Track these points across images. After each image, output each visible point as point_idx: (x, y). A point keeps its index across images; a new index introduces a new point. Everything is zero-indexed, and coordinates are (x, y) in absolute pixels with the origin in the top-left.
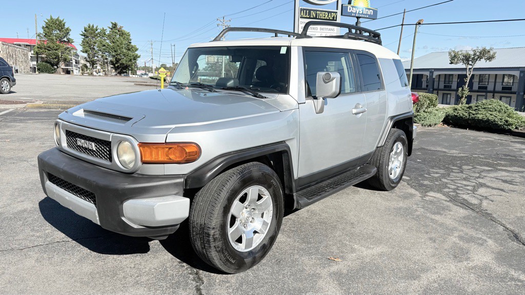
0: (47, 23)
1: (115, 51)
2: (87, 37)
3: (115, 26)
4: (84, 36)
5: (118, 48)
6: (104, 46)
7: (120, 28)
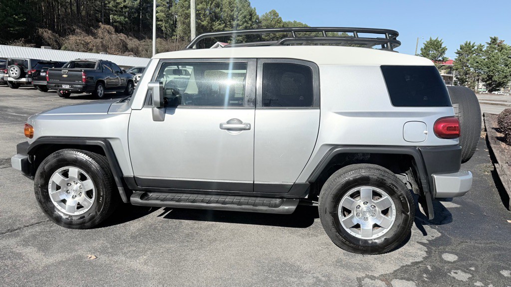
0: (425, 44)
1: (488, 68)
2: (462, 55)
3: (494, 40)
4: (459, 54)
5: (492, 64)
6: (477, 62)
7: (501, 43)
